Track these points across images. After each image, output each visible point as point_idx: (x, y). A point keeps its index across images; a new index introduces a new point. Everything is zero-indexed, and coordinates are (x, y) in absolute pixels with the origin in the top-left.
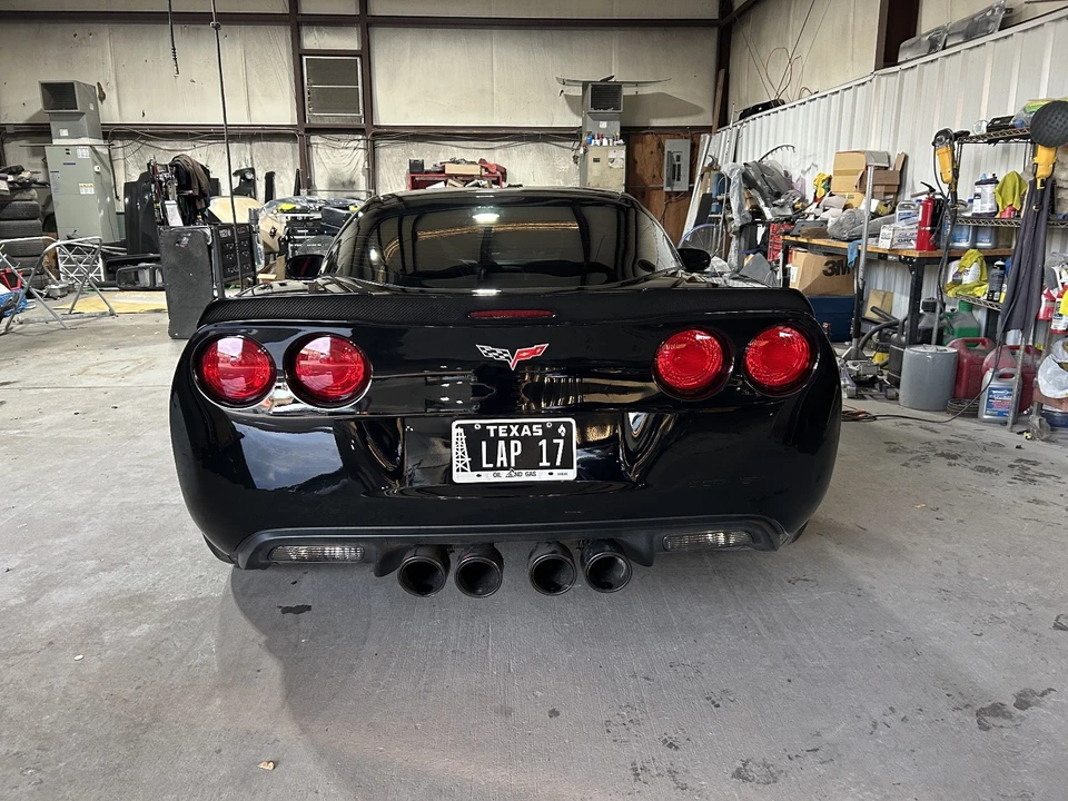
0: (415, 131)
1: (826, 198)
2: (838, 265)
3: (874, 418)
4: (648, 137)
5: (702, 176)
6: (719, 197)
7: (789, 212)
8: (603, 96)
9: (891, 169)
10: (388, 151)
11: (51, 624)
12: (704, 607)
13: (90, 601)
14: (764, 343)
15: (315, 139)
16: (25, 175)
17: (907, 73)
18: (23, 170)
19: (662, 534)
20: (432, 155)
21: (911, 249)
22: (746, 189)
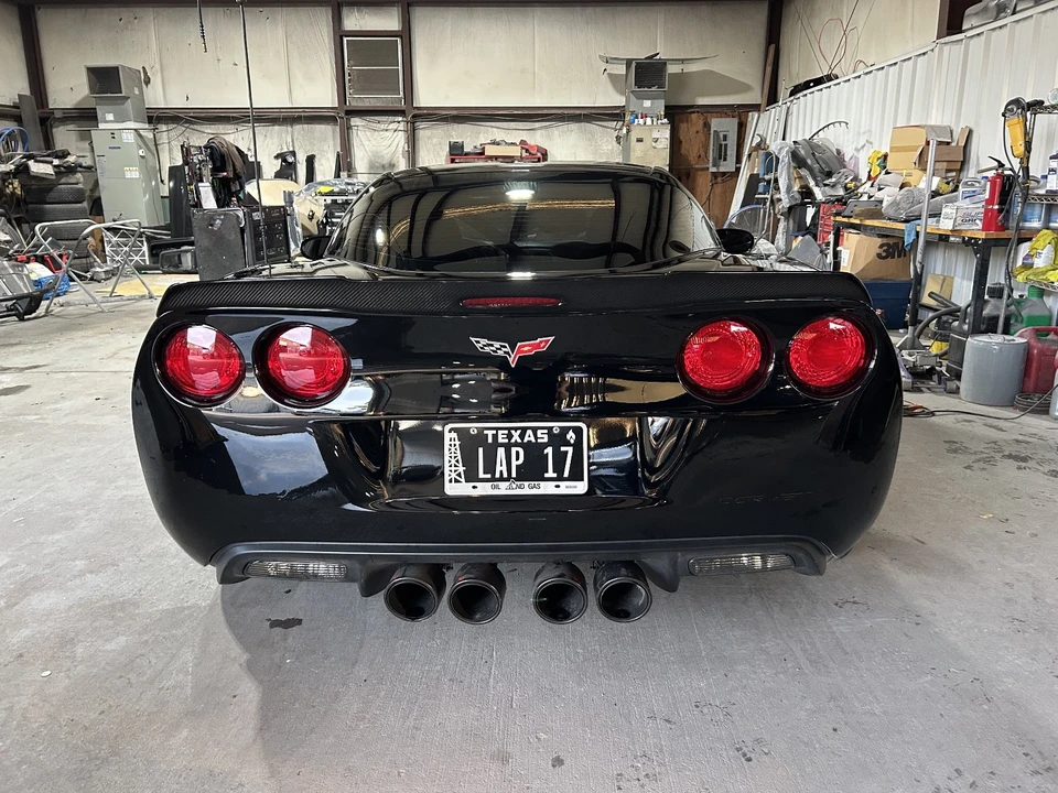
0: (455, 112)
1: (881, 176)
2: (894, 248)
3: (932, 414)
4: (694, 116)
5: (750, 155)
6: (767, 177)
7: (841, 192)
8: (647, 73)
9: (953, 144)
10: (428, 132)
11: (25, 632)
12: (738, 633)
13: (71, 607)
14: (810, 336)
15: (355, 121)
16: (71, 159)
17: (973, 41)
18: (69, 154)
19: (690, 557)
20: (473, 137)
21: (976, 230)
22: (795, 168)
